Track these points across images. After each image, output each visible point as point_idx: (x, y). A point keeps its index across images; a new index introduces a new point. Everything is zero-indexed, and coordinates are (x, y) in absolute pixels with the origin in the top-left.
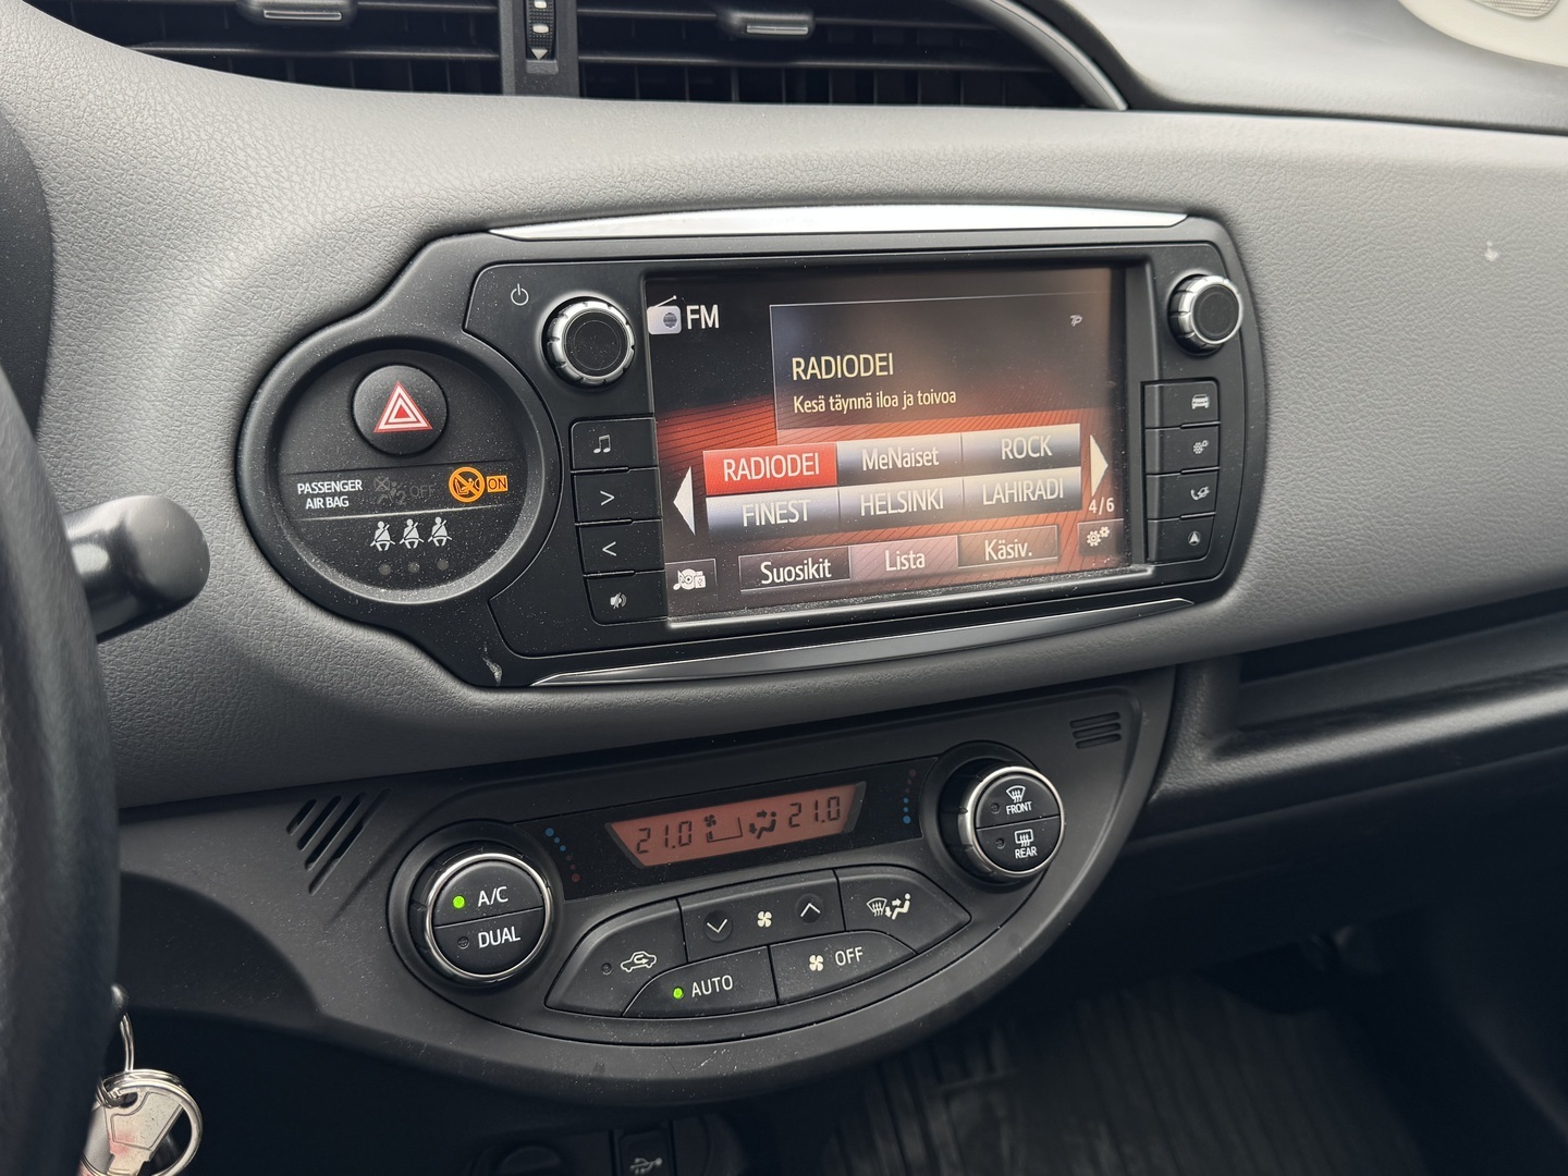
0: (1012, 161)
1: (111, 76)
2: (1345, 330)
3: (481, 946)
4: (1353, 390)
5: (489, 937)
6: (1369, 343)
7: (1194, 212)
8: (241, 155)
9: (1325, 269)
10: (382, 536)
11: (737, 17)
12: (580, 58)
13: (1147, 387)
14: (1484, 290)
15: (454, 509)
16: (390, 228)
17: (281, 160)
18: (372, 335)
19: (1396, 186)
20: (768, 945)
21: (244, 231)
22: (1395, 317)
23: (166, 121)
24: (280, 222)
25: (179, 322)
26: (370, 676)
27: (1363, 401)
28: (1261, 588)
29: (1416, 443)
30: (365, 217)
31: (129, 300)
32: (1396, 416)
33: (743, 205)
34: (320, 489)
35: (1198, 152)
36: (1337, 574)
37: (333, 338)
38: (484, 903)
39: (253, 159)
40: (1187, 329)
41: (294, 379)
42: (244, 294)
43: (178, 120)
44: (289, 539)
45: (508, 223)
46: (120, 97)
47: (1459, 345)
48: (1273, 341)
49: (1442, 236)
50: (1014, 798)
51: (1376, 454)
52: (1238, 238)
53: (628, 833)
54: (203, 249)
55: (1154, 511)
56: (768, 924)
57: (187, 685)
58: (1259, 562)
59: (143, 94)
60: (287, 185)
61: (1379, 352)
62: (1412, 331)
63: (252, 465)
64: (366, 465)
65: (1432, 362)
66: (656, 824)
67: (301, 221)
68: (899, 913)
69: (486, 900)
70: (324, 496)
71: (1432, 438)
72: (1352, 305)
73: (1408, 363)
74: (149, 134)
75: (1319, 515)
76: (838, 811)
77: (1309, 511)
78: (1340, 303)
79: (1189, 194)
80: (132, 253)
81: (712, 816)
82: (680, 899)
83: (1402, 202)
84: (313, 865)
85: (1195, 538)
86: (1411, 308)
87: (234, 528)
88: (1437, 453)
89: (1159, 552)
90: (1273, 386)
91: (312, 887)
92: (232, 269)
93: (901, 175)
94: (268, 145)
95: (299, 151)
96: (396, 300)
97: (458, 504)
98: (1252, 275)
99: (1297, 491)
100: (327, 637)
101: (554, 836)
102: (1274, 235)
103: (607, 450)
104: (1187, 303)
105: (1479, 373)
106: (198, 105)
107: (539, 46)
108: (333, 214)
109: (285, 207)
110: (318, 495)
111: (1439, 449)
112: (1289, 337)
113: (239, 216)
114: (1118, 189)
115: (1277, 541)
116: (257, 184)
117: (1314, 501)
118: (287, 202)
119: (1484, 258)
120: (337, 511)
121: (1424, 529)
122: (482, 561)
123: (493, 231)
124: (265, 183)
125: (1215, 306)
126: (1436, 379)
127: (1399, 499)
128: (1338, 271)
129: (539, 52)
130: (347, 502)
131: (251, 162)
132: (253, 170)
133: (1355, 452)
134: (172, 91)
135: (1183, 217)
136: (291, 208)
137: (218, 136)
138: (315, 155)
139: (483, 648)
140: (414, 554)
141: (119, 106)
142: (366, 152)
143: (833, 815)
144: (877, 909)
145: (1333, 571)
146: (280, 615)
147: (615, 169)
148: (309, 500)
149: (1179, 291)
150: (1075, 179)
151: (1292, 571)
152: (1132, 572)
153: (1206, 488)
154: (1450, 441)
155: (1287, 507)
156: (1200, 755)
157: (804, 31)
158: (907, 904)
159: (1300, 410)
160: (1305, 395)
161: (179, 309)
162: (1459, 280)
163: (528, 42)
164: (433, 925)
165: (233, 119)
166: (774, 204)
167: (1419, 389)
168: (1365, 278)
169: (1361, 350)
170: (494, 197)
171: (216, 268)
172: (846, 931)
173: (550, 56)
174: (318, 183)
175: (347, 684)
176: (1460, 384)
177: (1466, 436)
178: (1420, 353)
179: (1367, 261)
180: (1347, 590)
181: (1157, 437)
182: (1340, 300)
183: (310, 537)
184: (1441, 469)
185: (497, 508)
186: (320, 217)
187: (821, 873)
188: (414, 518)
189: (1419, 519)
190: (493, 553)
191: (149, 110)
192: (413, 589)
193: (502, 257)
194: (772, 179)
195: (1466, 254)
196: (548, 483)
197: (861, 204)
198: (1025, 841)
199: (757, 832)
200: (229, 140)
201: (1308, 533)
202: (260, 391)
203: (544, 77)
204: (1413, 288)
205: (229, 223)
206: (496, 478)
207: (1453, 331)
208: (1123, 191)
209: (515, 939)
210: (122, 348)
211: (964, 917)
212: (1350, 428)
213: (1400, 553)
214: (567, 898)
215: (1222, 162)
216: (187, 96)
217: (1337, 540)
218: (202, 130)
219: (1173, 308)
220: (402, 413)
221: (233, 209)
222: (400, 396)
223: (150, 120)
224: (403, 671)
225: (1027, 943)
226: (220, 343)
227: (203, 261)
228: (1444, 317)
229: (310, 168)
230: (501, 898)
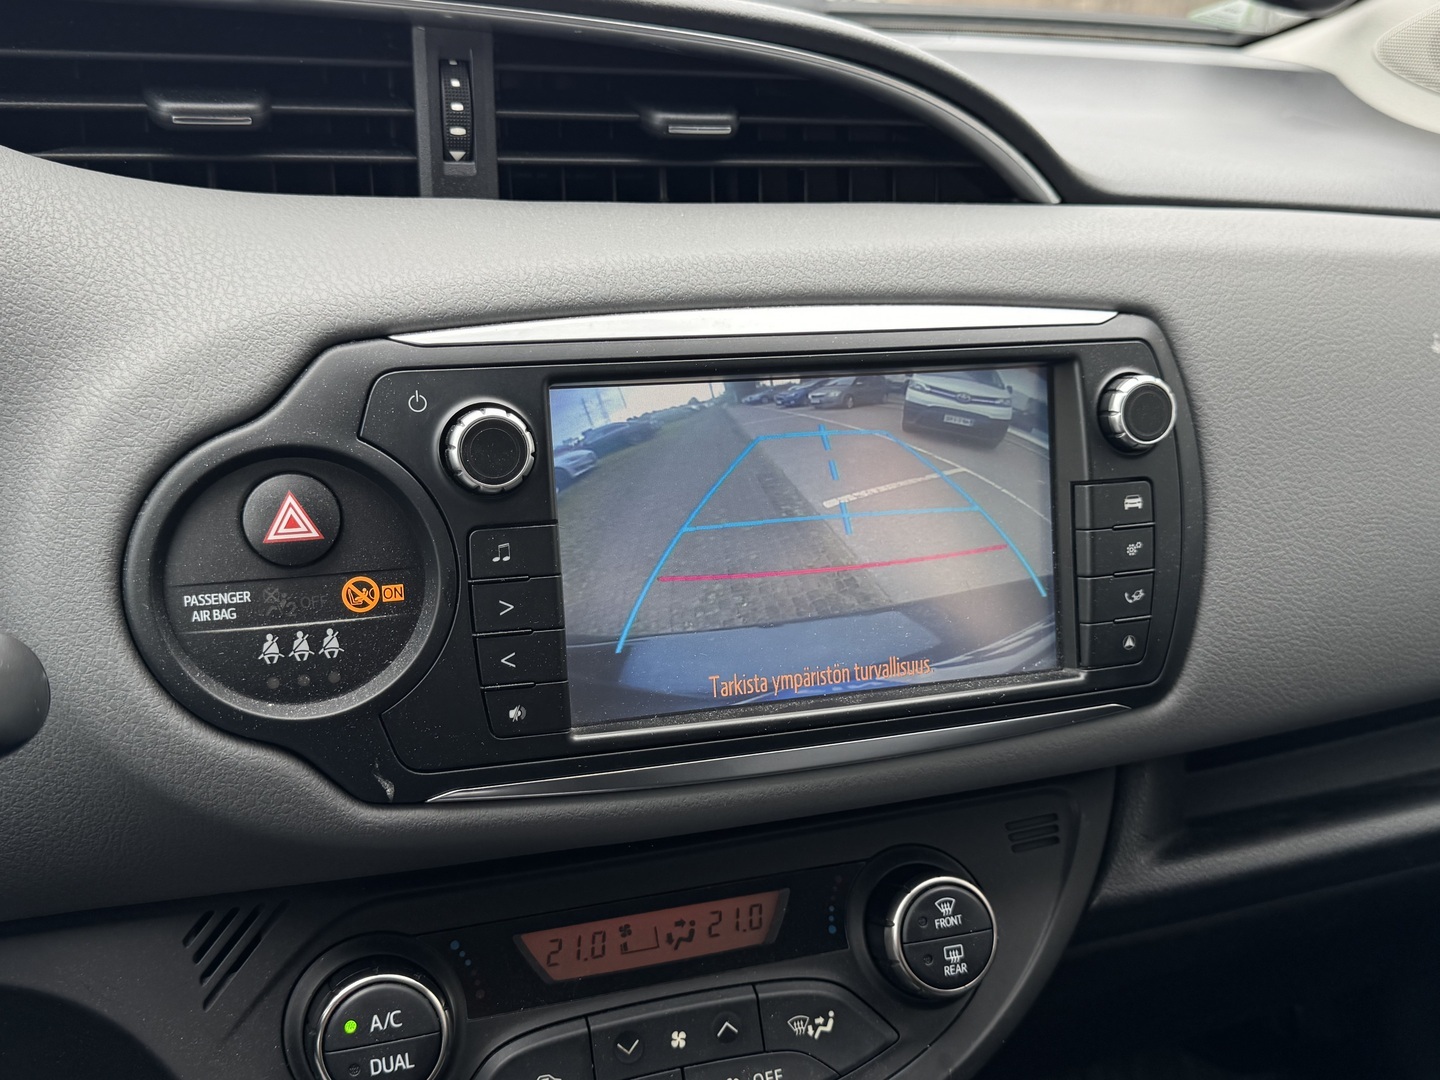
0: (934, 259)
1: (9, 184)
2: (1286, 427)
3: (373, 1073)
4: (1295, 487)
5: (382, 1064)
6: (1311, 440)
7: (1124, 309)
8: (139, 261)
9: (1264, 365)
10: (271, 649)
11: (660, 117)
12: (499, 159)
13: (1076, 486)
14: (1431, 383)
15: (347, 620)
16: (284, 336)
17: (180, 266)
18: (263, 444)
19: (1338, 279)
20: (682, 1068)
21: (136, 340)
22: (1338, 412)
23: (63, 229)
24: (173, 329)
25: (67, 432)
26: (255, 794)
27: (1305, 498)
28: (1201, 692)
29: (1362, 541)
30: (260, 324)
31: (18, 410)
32: (1341, 513)
33: (653, 308)
34: (207, 601)
35: (1130, 247)
36: (1283, 676)
37: (222, 448)
38: (376, 1029)
39: (151, 265)
40: (1118, 429)
41: (181, 489)
42: (132, 404)
43: (77, 228)
44: (172, 653)
45: (408, 329)
46: (17, 206)
47: (1406, 440)
48: (1210, 438)
49: (1387, 329)
50: (943, 911)
51: (1320, 552)
52: (1172, 335)
53: (538, 945)
54: (94, 358)
55: (1086, 615)
56: (683, 1044)
57: (75, 799)
58: (1198, 665)
59: (42, 202)
60: (183, 292)
61: (1322, 448)
62: (1357, 426)
63: (136, 578)
64: (255, 576)
65: (1379, 458)
66: (568, 934)
67: (194, 329)
68: (822, 1033)
69: (379, 1024)
70: (211, 608)
71: (1380, 535)
72: (1293, 400)
73: (1353, 459)
74: (44, 242)
75: (1262, 617)
76: (761, 919)
77: (1251, 612)
78: (1280, 399)
79: (1120, 290)
80: (21, 362)
81: (627, 926)
82: (589, 1019)
83: (1345, 295)
84: (209, 979)
85: (1129, 643)
86: (1355, 403)
87: (117, 643)
88: (1384, 551)
89: (1092, 657)
90: (1210, 483)
91: (206, 1003)
92: (121, 378)
93: (818, 276)
94: (168, 252)
95: (198, 257)
96: (289, 408)
97: (351, 614)
98: (1187, 372)
99: (1238, 592)
100: (211, 754)
101: (460, 950)
102: (1209, 331)
103: (506, 559)
104: (1117, 403)
105: (1427, 468)
106: (99, 212)
107: (457, 149)
108: (227, 321)
109: (179, 314)
110: (204, 608)
111: (1387, 546)
112: (1227, 435)
113: (132, 323)
114: (1045, 286)
115: (1217, 643)
116: (154, 291)
117: (1256, 602)
118: (181, 310)
119: (1431, 350)
120: (225, 623)
121: (1372, 629)
122: (376, 673)
123: (392, 337)
124: (162, 290)
125: (1145, 404)
126: (1383, 475)
127: (1346, 598)
128: (1277, 367)
129: (457, 154)
130: (235, 614)
131: (148, 269)
132: (150, 277)
133: (1298, 551)
134: (73, 198)
135: (1115, 314)
136: (185, 316)
137: (117, 243)
138: (215, 261)
139: (374, 764)
140: (303, 667)
141: (15, 215)
142: (267, 258)
143: (755, 924)
144: (798, 1028)
145: (1278, 674)
146: (162, 732)
147: (522, 273)
148: (195, 613)
149: (1109, 390)
150: (1000, 277)
151: (1234, 674)
152: (1064, 677)
153: (1141, 591)
154: (1397, 538)
155: (1227, 609)
156: (1143, 859)
157: (727, 130)
158: (831, 1022)
159: (1239, 509)
160: (1244, 493)
161: (66, 419)
162: (1405, 373)
163: (447, 144)
164: (324, 1050)
165: (133, 225)
166: (686, 306)
167: (1365, 485)
168: (1307, 372)
169: (1303, 446)
170: (394, 303)
171: (107, 377)
172: (765, 1051)
173: (468, 158)
174: (214, 289)
175: (232, 803)
176: (1407, 479)
177: (1415, 532)
178: (1366, 448)
179: (1308, 356)
180: (1293, 693)
181: (1088, 539)
182: (1280, 396)
183: (196, 651)
184: (1389, 566)
185: (392, 618)
186: (213, 324)
187: (740, 988)
188: (305, 630)
189: (1366, 618)
190: (388, 664)
191: (46, 218)
192: (303, 703)
193: (400, 364)
194: (684, 281)
195: (1412, 346)
196: (444, 593)
197: (776, 306)
198: (955, 957)
199: (674, 943)
200: (127, 247)
201: (1251, 635)
202: (146, 502)
203: (461, 179)
204: (1357, 382)
205: (123, 331)
206: (392, 587)
207: (1400, 426)
208: (1051, 289)
209: (409, 1067)
210: (10, 458)
211: (891, 1035)
212: (1293, 526)
213: (1348, 654)
214: (471, 1015)
215: (1156, 256)
216: (88, 203)
217: (1281, 642)
218: (100, 237)
219: (1103, 408)
220: (292, 523)
221: (127, 317)
222: (290, 505)
223: (46, 228)
224: (289, 788)
225: (958, 1063)
226: (106, 453)
227: (93, 370)
228: (1390, 412)
229: (208, 275)
230: (395, 1023)
